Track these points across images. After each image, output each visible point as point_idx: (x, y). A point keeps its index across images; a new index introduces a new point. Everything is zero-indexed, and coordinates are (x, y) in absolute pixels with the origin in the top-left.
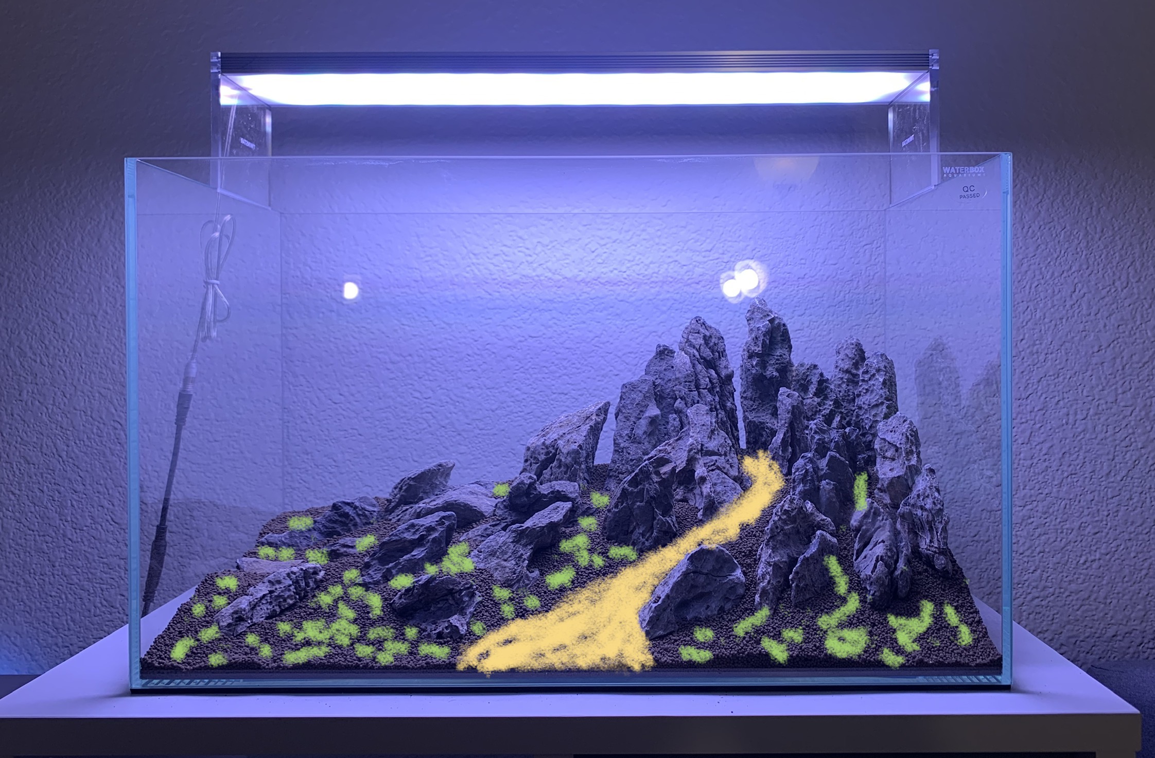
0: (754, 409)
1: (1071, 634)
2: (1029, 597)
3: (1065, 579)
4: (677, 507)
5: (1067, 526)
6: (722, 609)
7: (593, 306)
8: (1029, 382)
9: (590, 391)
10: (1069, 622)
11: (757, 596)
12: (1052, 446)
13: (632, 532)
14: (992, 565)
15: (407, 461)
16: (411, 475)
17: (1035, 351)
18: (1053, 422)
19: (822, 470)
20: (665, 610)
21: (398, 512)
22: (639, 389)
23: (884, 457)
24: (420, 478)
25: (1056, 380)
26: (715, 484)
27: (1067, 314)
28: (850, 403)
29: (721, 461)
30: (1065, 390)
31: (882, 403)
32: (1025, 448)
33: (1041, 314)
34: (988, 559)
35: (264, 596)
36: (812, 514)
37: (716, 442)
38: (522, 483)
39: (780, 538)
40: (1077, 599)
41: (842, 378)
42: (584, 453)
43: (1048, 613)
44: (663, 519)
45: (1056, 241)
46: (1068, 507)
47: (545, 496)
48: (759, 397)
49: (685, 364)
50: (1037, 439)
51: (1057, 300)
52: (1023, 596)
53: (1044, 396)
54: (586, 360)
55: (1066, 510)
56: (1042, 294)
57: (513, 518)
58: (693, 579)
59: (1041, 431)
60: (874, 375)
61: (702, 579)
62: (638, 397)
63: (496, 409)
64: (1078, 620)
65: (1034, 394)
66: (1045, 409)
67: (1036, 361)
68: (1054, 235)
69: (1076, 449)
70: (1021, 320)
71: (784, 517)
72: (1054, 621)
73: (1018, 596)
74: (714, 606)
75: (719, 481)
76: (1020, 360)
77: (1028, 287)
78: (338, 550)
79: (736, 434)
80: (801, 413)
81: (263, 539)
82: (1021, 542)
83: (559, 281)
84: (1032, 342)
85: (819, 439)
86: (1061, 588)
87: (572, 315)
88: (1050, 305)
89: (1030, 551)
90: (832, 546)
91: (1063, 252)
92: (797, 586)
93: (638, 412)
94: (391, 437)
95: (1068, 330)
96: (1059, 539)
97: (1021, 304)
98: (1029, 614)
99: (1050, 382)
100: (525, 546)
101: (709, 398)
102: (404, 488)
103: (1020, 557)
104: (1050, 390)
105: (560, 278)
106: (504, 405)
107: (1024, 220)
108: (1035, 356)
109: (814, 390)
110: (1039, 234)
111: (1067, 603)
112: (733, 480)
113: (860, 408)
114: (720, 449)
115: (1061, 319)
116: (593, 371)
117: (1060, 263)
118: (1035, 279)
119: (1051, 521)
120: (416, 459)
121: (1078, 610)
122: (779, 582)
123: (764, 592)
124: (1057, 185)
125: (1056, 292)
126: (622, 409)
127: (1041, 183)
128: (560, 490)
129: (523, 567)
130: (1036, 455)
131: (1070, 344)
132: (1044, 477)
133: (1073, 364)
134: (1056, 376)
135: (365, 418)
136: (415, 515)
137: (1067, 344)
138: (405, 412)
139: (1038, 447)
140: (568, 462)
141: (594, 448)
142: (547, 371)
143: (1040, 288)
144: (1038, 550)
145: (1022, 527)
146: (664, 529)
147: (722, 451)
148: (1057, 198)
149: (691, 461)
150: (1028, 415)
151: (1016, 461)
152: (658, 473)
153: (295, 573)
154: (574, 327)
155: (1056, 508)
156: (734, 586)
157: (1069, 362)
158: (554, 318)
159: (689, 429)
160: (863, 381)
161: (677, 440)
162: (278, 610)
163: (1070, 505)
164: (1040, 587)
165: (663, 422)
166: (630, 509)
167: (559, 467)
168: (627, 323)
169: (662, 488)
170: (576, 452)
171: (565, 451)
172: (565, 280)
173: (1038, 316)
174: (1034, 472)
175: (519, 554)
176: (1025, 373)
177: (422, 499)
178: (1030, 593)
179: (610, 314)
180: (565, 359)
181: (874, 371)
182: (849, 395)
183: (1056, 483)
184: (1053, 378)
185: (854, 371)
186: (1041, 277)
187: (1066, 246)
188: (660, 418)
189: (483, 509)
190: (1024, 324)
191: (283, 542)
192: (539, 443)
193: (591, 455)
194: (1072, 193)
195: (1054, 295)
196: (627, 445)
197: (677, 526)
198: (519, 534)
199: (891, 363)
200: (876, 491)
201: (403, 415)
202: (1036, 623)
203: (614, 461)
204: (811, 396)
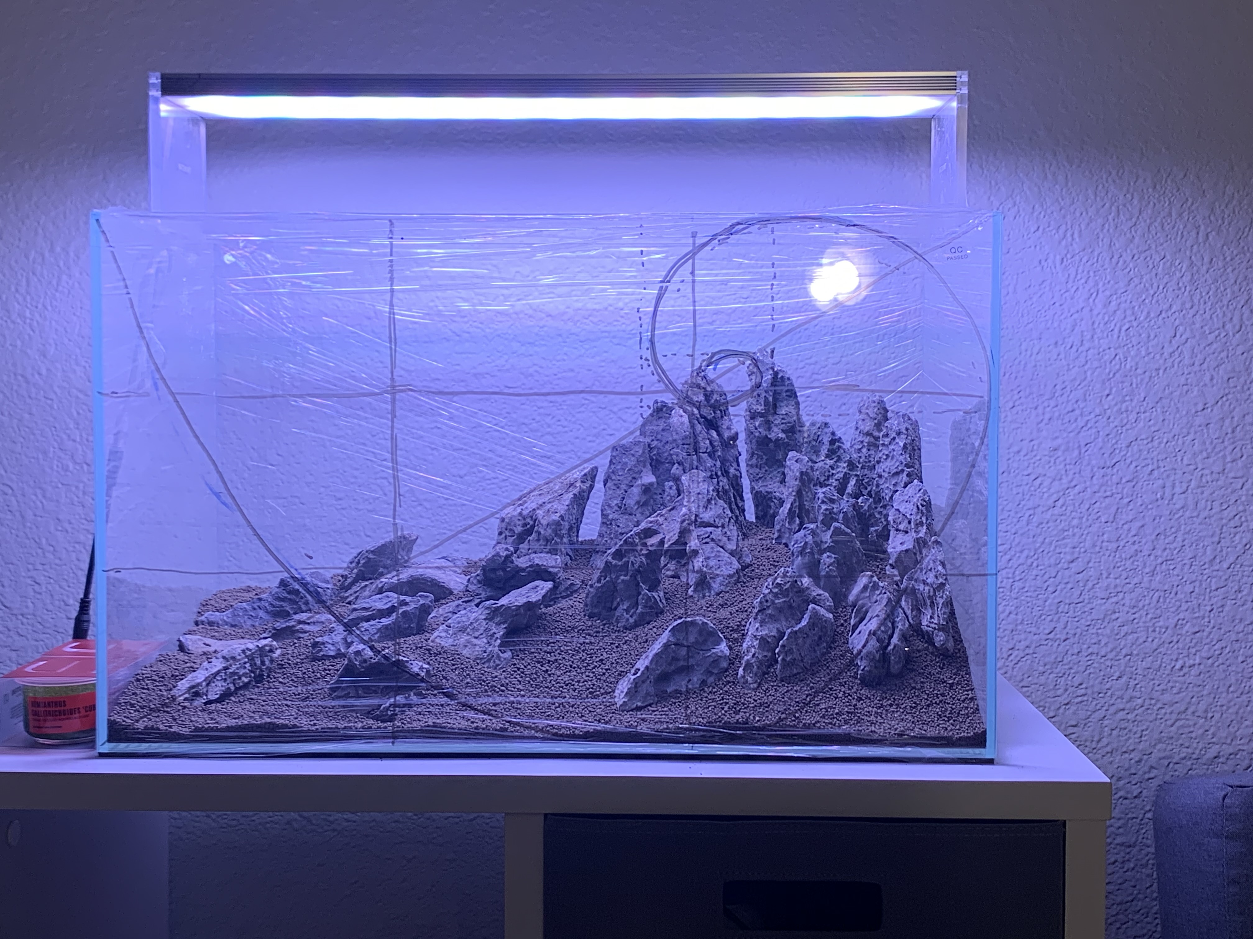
0: (760, 478)
1: (1162, 755)
2: (1112, 709)
3: (1157, 688)
4: (666, 584)
5: (1161, 624)
6: (704, 682)
7: (583, 351)
8: (1115, 446)
9: (579, 454)
10: (1160, 741)
11: (741, 669)
12: (1143, 526)
13: (616, 609)
14: (1071, 668)
15: (359, 535)
16: (369, 547)
17: (1123, 410)
18: (1144, 497)
19: (826, 542)
20: (643, 682)
21: (355, 588)
22: (632, 452)
23: (897, 530)
24: (380, 551)
25: (1150, 445)
26: (709, 558)
27: (1164, 364)
28: (871, 470)
29: (717, 533)
30: (1160, 457)
31: (903, 471)
32: (1109, 528)
33: (1133, 364)
34: (1065, 661)
35: (218, 672)
36: (808, 588)
37: (712, 513)
38: (498, 554)
39: (770, 611)
40: (1171, 713)
41: (862, 442)
42: (566, 525)
43: (1135, 729)
44: (649, 594)
45: (1153, 274)
46: (1161, 600)
47: (523, 570)
48: (766, 464)
49: (682, 423)
50: (1124, 516)
51: (1152, 346)
52: (1105, 708)
53: (1134, 464)
54: (574, 416)
55: (1159, 605)
56: (1133, 339)
57: (488, 594)
58: (674, 652)
59: (1130, 508)
60: (894, 439)
61: (683, 652)
62: (631, 462)
63: (465, 475)
64: (1172, 738)
65: (1122, 463)
66: (1135, 480)
67: (1125, 421)
68: (1151, 267)
69: (1173, 530)
70: (1107, 370)
71: (776, 590)
72: (1143, 739)
73: (1098, 707)
74: (695, 679)
75: (713, 555)
76: (1105, 419)
77: (1116, 331)
78: (293, 626)
79: (740, 505)
80: (810, 480)
81: (203, 618)
82: (1103, 643)
83: (542, 319)
84: (1120, 398)
85: (826, 510)
86: (1151, 699)
87: (558, 361)
88: (1143, 353)
89: (1114, 653)
90: (826, 621)
91: (1161, 287)
92: (783, 659)
93: (630, 478)
94: (339, 507)
95: (1165, 383)
96: (1150, 639)
97: (1108, 351)
98: (1113, 730)
99: (1141, 447)
100: (498, 624)
101: (709, 463)
102: (362, 562)
103: (1102, 661)
104: (1142, 457)
105: (543, 315)
106: (475, 470)
107: (1113, 248)
108: (1125, 415)
109: (826, 451)
110: (1131, 265)
111: (1159, 717)
112: (730, 554)
113: (880, 476)
114: (717, 520)
115: (1158, 370)
116: (582, 429)
117: (1157, 301)
118: (1126, 321)
119: (1141, 617)
120: (369, 534)
121: (1172, 726)
122: (766, 656)
123: (748, 665)
124: (1155, 204)
125: (1152, 337)
126: (612, 475)
127: (1135, 202)
128: (540, 563)
129: (494, 646)
130: (1122, 537)
131: (1168, 401)
132: (1133, 562)
133: (1171, 426)
134: (1150, 439)
135: (308, 484)
136: (377, 591)
137: (1164, 401)
138: (355, 477)
139: (1126, 527)
140: (547, 534)
141: (579, 521)
142: (526, 430)
143: (1132, 332)
144: (1124, 652)
145: (1105, 624)
146: (650, 604)
147: (719, 522)
148: (1155, 221)
149: (684, 533)
150: (1114, 488)
151: (1099, 543)
152: (645, 545)
153: (250, 650)
154: (559, 375)
155: (1147, 602)
156: (716, 661)
157: (1166, 422)
158: (535, 365)
159: (683, 498)
160: (883, 445)
161: (670, 510)
162: (233, 688)
163: (1165, 598)
164: (1127, 697)
165: (660, 491)
166: (614, 583)
167: (538, 540)
168: (624, 372)
169: (649, 561)
170: (558, 524)
171: (544, 522)
172: (549, 318)
173: (1128, 366)
174: (1120, 557)
175: (492, 632)
176: (1110, 436)
177: (382, 575)
178: (1113, 704)
179: (603, 361)
180: (549, 415)
181: (894, 435)
182: (870, 461)
183: (1147, 570)
184: (1145, 442)
185: (876, 434)
186: (1133, 318)
187: (1165, 281)
188: (655, 486)
189: (452, 585)
190: (1111, 375)
191: (225, 621)
192: (516, 513)
193: (575, 527)
194: (1174, 214)
195: (1149, 342)
196: (616, 516)
197: (664, 601)
198: (494, 611)
199: (915, 425)
200: (888, 567)
201: (353, 480)
202: (1120, 741)
203: (601, 535)
204: (823, 458)
